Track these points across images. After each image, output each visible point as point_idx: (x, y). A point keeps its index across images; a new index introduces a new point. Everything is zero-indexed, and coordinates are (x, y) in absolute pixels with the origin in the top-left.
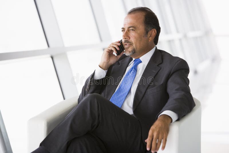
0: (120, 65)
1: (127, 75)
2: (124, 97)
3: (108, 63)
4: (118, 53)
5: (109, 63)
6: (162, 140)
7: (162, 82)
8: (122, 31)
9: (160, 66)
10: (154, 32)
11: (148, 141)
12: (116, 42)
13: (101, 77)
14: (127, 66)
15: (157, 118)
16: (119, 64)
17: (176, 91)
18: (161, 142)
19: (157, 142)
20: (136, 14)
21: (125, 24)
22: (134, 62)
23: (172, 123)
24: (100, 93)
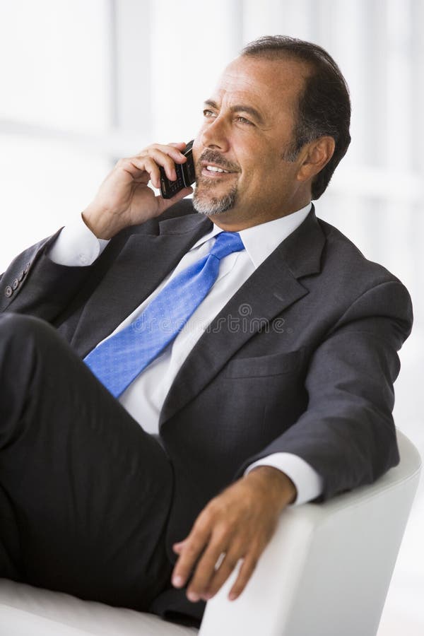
0: (159, 238)
1: (174, 285)
2: (140, 363)
3: (119, 215)
4: (170, 189)
5: (123, 215)
6: (240, 562)
7: (296, 346)
8: (205, 112)
9: (307, 283)
10: (324, 148)
11: (185, 549)
12: (170, 146)
13: (78, 258)
14: (187, 249)
15: (241, 475)
16: (158, 234)
17: (340, 391)
18: (232, 568)
19: (217, 565)
20: (275, 64)
21: (225, 92)
22: (214, 242)
23: (292, 508)
24: (55, 321)
